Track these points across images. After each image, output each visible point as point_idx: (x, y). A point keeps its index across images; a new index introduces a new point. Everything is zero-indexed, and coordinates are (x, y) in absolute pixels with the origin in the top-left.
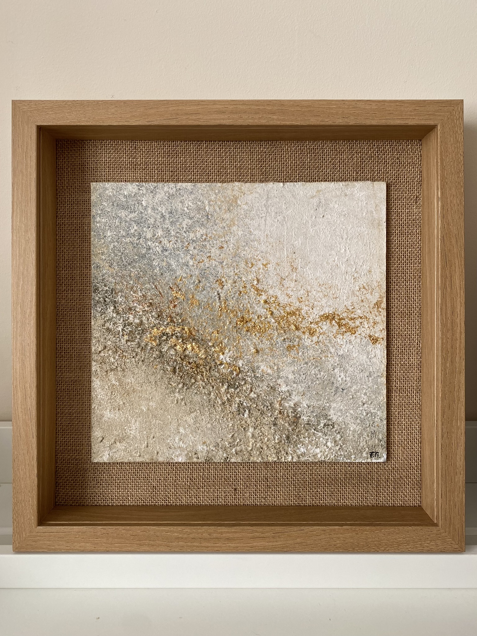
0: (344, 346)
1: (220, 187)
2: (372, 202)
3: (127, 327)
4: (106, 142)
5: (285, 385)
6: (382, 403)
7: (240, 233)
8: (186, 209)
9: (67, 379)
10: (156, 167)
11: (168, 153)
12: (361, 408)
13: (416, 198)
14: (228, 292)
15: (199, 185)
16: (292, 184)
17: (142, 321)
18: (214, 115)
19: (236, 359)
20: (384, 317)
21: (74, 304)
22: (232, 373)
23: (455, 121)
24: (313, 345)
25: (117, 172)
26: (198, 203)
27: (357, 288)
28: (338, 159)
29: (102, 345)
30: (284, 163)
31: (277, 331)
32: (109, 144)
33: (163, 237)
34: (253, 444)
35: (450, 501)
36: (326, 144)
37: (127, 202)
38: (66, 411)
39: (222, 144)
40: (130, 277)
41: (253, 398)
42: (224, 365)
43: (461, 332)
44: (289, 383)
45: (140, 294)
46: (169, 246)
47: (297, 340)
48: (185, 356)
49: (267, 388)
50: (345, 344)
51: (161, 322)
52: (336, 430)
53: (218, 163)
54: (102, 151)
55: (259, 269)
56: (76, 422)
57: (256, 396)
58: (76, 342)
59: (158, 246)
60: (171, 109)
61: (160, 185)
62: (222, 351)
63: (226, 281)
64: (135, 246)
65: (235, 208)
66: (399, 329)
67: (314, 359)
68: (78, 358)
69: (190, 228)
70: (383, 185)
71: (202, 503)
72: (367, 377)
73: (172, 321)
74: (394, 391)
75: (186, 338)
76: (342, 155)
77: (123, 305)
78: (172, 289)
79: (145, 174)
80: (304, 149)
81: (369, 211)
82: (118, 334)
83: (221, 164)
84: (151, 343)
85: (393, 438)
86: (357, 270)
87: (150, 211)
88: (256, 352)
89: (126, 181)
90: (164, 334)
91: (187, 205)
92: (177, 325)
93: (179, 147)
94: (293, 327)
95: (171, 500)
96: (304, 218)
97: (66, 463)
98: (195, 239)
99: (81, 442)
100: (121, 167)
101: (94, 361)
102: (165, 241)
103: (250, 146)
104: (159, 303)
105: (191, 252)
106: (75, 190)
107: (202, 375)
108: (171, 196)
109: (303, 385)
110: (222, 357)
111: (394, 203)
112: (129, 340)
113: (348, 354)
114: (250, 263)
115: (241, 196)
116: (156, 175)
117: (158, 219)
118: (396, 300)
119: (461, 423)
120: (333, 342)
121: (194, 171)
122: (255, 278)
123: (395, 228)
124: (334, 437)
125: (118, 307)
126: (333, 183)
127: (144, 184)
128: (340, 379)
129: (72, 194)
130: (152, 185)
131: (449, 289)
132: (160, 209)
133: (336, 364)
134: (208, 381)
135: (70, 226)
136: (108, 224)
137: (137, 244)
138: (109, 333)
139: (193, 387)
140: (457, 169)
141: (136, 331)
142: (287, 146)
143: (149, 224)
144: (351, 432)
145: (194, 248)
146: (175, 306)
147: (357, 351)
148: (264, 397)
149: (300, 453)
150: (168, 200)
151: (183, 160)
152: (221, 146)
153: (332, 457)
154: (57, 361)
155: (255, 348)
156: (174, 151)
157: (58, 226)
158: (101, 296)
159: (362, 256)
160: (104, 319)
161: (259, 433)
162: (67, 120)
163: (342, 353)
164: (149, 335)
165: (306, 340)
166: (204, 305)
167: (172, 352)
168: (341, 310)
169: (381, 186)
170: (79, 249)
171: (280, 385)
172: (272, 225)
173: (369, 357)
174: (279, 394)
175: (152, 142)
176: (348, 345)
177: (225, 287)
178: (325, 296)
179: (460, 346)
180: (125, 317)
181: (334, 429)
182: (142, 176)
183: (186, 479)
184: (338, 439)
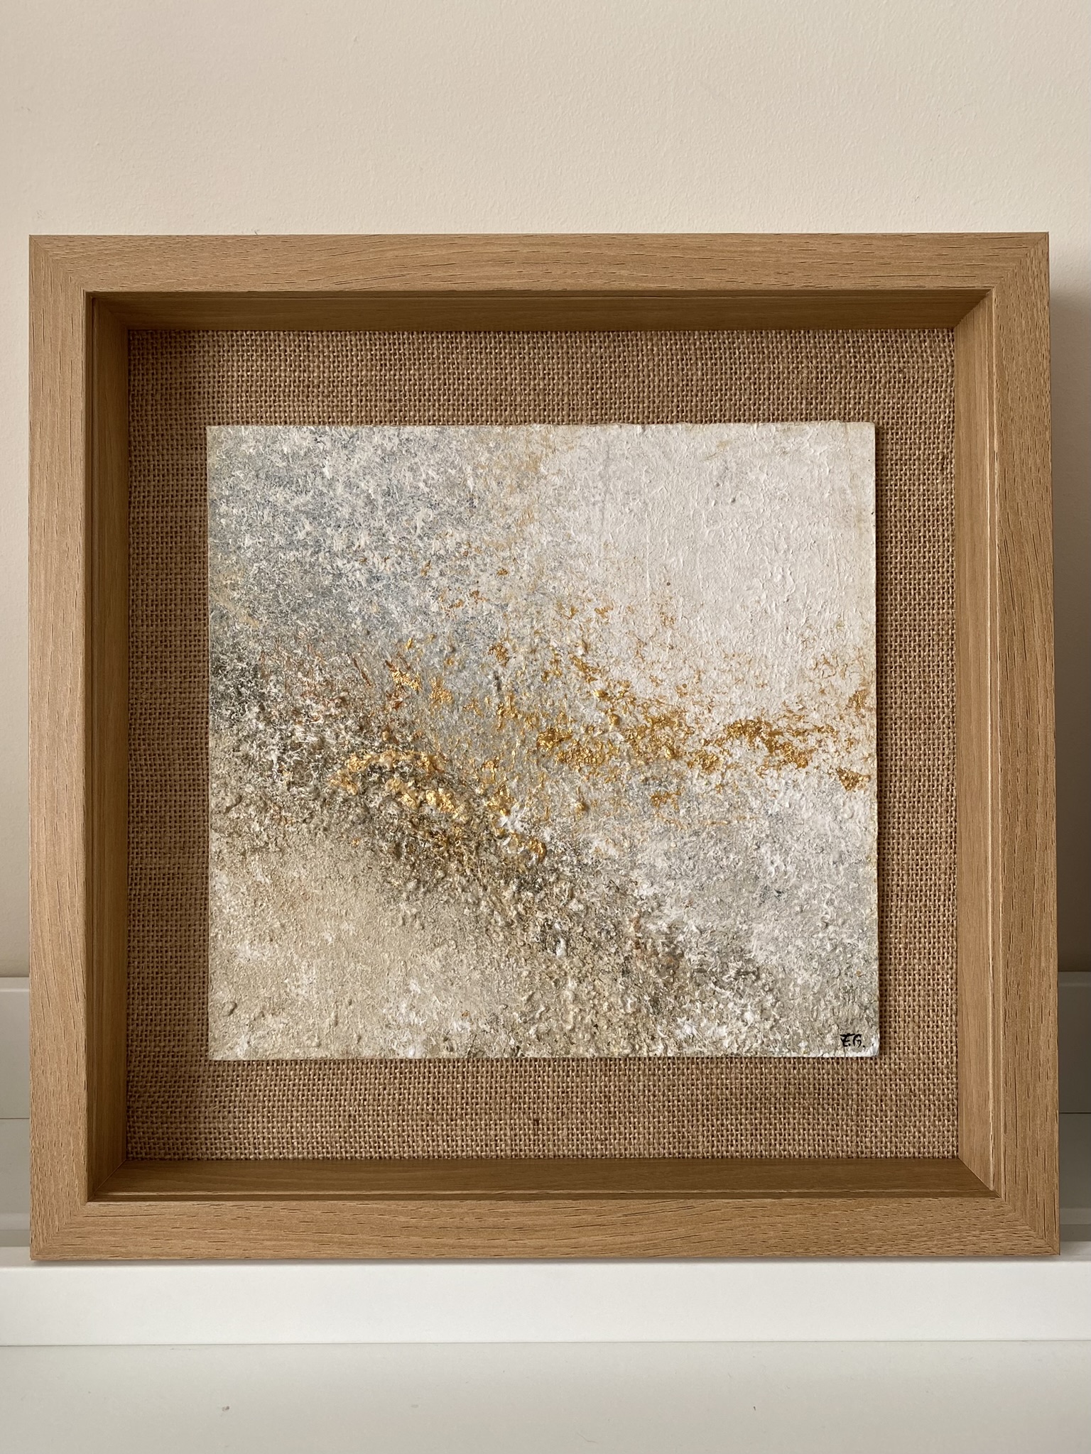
0: (782, 794)
1: (499, 434)
2: (844, 468)
3: (290, 752)
4: (242, 335)
5: (649, 884)
6: (867, 922)
7: (545, 540)
8: (421, 485)
9: (154, 872)
10: (354, 390)
11: (381, 360)
12: (821, 935)
13: (943, 459)
14: (519, 672)
15: (451, 430)
16: (662, 427)
17: (323, 740)
18: (486, 269)
19: (536, 825)
20: (871, 727)
21: (168, 701)
22: (527, 855)
23: (1031, 280)
24: (711, 793)
25: (266, 402)
26: (450, 470)
27: (811, 662)
28: (767, 372)
29: (232, 793)
30: (644, 382)
31: (629, 760)
32: (247, 340)
33: (371, 549)
34: (575, 1018)
35: (1024, 1139)
36: (738, 338)
37: (288, 469)
38: (152, 944)
39: (504, 338)
40: (296, 639)
41: (576, 914)
42: (509, 839)
43: (1046, 757)
44: (658, 879)
45: (319, 678)
46: (385, 569)
47: (675, 781)
48: (422, 818)
49: (606, 890)
50: (783, 789)
51: (366, 742)
52: (764, 985)
53: (494, 382)
54: (233, 356)
55: (589, 620)
56: (175, 970)
57: (581, 907)
58: (173, 788)
59: (360, 570)
60: (390, 255)
61: (364, 430)
62: (505, 806)
63: (514, 647)
64: (308, 570)
65: (535, 483)
66: (906, 755)
67: (713, 823)
68: (178, 824)
69: (431, 529)
70: (868, 431)
71: (459, 1153)
72: (834, 863)
73: (391, 739)
74: (894, 897)
75: (424, 778)
76: (774, 363)
77: (279, 703)
78: (390, 666)
79: (328, 406)
80: (690, 349)
81: (836, 487)
82: (270, 769)
83: (501, 384)
84: (345, 790)
85: (893, 1003)
86: (810, 621)
87: (340, 489)
88: (583, 809)
89: (286, 423)
90: (372, 768)
91: (424, 476)
92: (403, 747)
93: (406, 346)
94: (667, 753)
95: (389, 1147)
96: (690, 505)
97: (151, 1064)
98: (442, 552)
99: (184, 1015)
100: (275, 391)
101: (216, 831)
102: (374, 558)
103: (567, 343)
104: (361, 699)
105: (434, 583)
106: (171, 442)
107: (460, 862)
108: (388, 457)
109: (688, 882)
110: (504, 819)
111: (892, 470)
112: (293, 783)
113: (790, 811)
114: (568, 609)
115: (547, 455)
116: (354, 408)
117: (358, 509)
118: (898, 690)
119: (1047, 960)
120: (757, 785)
121: (439, 400)
122: (580, 642)
123: (896, 527)
124: (760, 1001)
125: (269, 707)
126: (755, 425)
127: (327, 428)
128: (772, 869)
129: (165, 451)
130: (344, 431)
131: (1018, 660)
132: (363, 485)
133: (763, 835)
134: (474, 876)
135: (160, 525)
136: (245, 519)
137: (312, 565)
138: (250, 766)
139: (440, 889)
140: (1035, 387)
141: (310, 762)
142: (650, 344)
143: (338, 520)
144: (798, 989)
145: (442, 574)
146: (398, 705)
147: (811, 805)
148: (601, 911)
149: (682, 1037)
150: (382, 465)
151: (415, 375)
152: (500, 342)
153: (755, 1045)
154: (131, 830)
155: (579, 800)
156: (395, 354)
157: (132, 526)
158: (229, 683)
159: (823, 590)
160: (238, 734)
161: (589, 993)
162: (155, 280)
163: (777, 810)
164: (339, 772)
165: (695, 781)
166: (464, 702)
167: (392, 809)
168: (774, 711)
169: (864, 433)
170: (179, 576)
171: (636, 884)
172: (618, 522)
173: (839, 818)
174: (635, 904)
175: (346, 335)
176: (791, 792)
177: (512, 661)
178: (738, 681)
179: (1044, 787)
180: (286, 730)
181: (760, 983)
182: (323, 412)
183: (423, 1099)
184: (768, 1005)
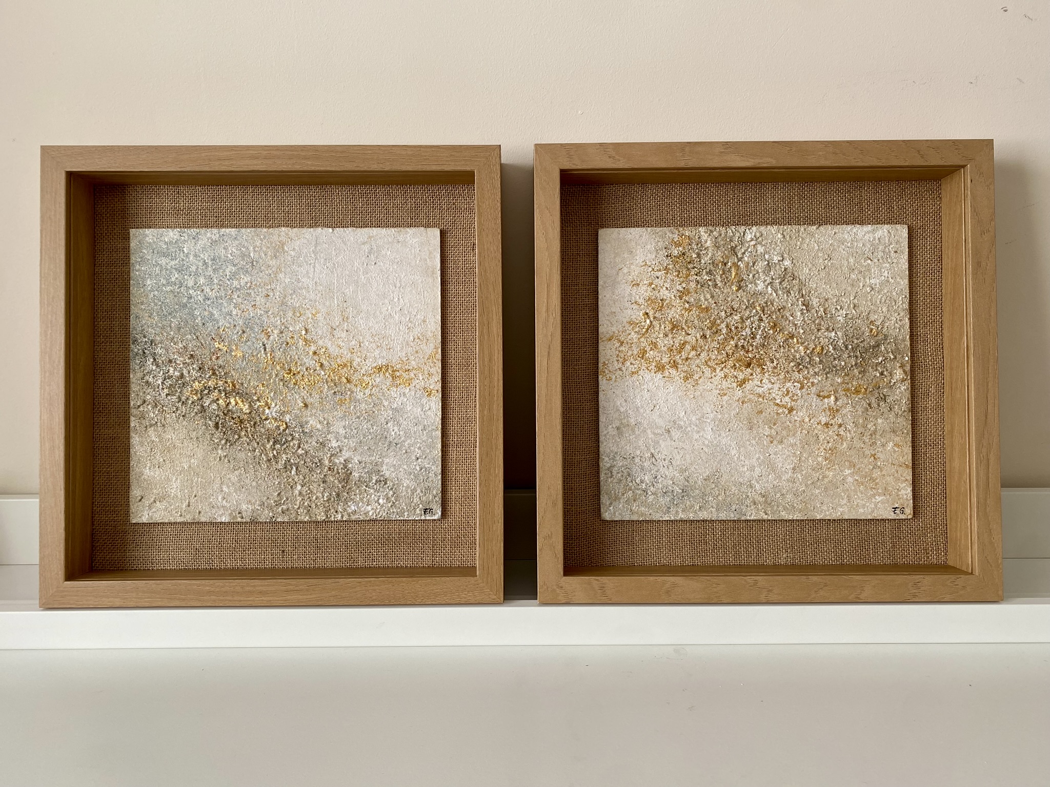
0: (398, 399)
1: (265, 232)
2: (426, 249)
3: (168, 380)
4: (147, 187)
5: (336, 441)
6: (436, 457)
7: (287, 280)
8: (229, 255)
9: (105, 436)
10: (199, 212)
11: (212, 198)
12: (415, 463)
13: (473, 245)
14: (275, 342)
15: (243, 230)
16: (342, 229)
17: (182, 374)
19: (283, 414)
20: (439, 368)
21: (112, 356)
22: (278, 427)
23: (492, 167)
24: (366, 399)
25: (159, 217)
26: (242, 249)
27: (412, 338)
28: (392, 204)
29: (141, 399)
30: (335, 208)
31: (327, 384)
32: (150, 189)
33: (205, 285)
34: (300, 503)
36: (378, 188)
37: (168, 249)
38: (104, 469)
39: (270, 188)
40: (170, 327)
41: (301, 455)
42: (269, 420)
44: (340, 439)
45: (180, 345)
46: (212, 295)
47: (349, 393)
48: (229, 411)
49: (316, 444)
50: (399, 397)
51: (202, 375)
52: (388, 487)
53: (264, 208)
54: (143, 196)
55: (308, 318)
56: (115, 482)
57: (303, 452)
58: (115, 397)
59: (200, 295)
61: (203, 231)
62: (268, 405)
63: (272, 331)
64: (176, 295)
65: (282, 254)
66: (457, 381)
67: (366, 413)
68: (117, 414)
69: (234, 276)
70: (437, 232)
71: (247, 566)
72: (422, 430)
73: (214, 374)
74: (451, 446)
75: (229, 392)
76: (395, 200)
77: (163, 357)
78: (214, 340)
79: (187, 220)
80: (356, 193)
81: (422, 258)
82: (158, 388)
83: (268, 209)
84: (192, 397)
85: (449, 495)
86: (411, 320)
87: (191, 258)
88: (304, 407)
89: (168, 227)
90: (205, 387)
91: (230, 252)
92: (220, 378)
93: (224, 192)
94: (345, 381)
95: (215, 563)
96: (355, 265)
97: (104, 525)
98: (239, 286)
99: (119, 502)
100: (163, 213)
101: (133, 417)
102: (207, 289)
103: (299, 190)
104: (200, 355)
105: (234, 301)
106: (114, 236)
107: (246, 431)
108: (214, 243)
109: (354, 440)
110: (267, 411)
111: (450, 250)
112: (169, 394)
113: (402, 407)
114: (298, 312)
115: (288, 242)
116: (199, 220)
117: (200, 267)
118: (453, 351)
120: (387, 395)
121: (239, 216)
122: (303, 328)
123: (452, 276)
124: (386, 494)
125: (158, 359)
126: (385, 229)
127: (186, 230)
128: (393, 433)
129: (111, 241)
130: (193, 231)
132: (202, 256)
133: (389, 418)
134: (253, 438)
135: (109, 275)
136: (147, 272)
137: (178, 293)
138: (149, 386)
139: (237, 444)
141: (176, 385)
142: (337, 191)
143: (190, 272)
144: (404, 488)
145: (238, 297)
146: (218, 358)
147: (411, 404)
148: (313, 454)
149: (350, 511)
150: (211, 247)
151: (228, 205)
152: (268, 190)
153: (384, 514)
154: (95, 416)
155: (303, 402)
156: (219, 195)
157: (96, 275)
158: (140, 348)
159: (417, 305)
160: (143, 371)
161: (306, 491)
162: (98, 166)
163: (396, 406)
164: (190, 389)
165: (358, 393)
166: (248, 356)
167: (214, 406)
168: (395, 361)
169: (435, 233)
170: (118, 299)
171: (330, 441)
172: (321, 272)
173: (424, 409)
174: (329, 450)
175: (196, 187)
176: (402, 398)
177: (271, 337)
178: (378, 347)
180: (165, 370)
181: (387, 486)
182: (185, 222)
183: (231, 541)
184: (390, 495)
